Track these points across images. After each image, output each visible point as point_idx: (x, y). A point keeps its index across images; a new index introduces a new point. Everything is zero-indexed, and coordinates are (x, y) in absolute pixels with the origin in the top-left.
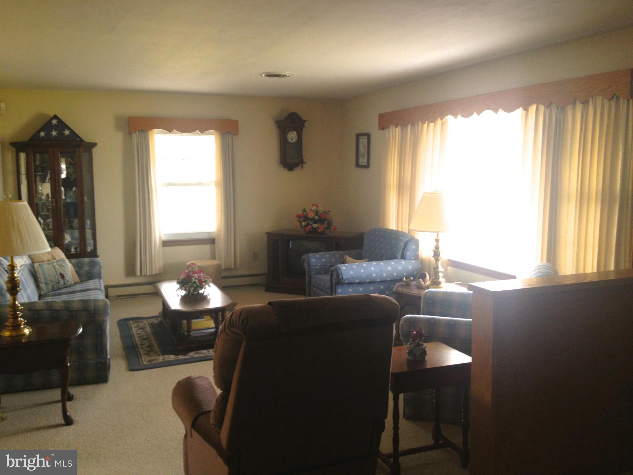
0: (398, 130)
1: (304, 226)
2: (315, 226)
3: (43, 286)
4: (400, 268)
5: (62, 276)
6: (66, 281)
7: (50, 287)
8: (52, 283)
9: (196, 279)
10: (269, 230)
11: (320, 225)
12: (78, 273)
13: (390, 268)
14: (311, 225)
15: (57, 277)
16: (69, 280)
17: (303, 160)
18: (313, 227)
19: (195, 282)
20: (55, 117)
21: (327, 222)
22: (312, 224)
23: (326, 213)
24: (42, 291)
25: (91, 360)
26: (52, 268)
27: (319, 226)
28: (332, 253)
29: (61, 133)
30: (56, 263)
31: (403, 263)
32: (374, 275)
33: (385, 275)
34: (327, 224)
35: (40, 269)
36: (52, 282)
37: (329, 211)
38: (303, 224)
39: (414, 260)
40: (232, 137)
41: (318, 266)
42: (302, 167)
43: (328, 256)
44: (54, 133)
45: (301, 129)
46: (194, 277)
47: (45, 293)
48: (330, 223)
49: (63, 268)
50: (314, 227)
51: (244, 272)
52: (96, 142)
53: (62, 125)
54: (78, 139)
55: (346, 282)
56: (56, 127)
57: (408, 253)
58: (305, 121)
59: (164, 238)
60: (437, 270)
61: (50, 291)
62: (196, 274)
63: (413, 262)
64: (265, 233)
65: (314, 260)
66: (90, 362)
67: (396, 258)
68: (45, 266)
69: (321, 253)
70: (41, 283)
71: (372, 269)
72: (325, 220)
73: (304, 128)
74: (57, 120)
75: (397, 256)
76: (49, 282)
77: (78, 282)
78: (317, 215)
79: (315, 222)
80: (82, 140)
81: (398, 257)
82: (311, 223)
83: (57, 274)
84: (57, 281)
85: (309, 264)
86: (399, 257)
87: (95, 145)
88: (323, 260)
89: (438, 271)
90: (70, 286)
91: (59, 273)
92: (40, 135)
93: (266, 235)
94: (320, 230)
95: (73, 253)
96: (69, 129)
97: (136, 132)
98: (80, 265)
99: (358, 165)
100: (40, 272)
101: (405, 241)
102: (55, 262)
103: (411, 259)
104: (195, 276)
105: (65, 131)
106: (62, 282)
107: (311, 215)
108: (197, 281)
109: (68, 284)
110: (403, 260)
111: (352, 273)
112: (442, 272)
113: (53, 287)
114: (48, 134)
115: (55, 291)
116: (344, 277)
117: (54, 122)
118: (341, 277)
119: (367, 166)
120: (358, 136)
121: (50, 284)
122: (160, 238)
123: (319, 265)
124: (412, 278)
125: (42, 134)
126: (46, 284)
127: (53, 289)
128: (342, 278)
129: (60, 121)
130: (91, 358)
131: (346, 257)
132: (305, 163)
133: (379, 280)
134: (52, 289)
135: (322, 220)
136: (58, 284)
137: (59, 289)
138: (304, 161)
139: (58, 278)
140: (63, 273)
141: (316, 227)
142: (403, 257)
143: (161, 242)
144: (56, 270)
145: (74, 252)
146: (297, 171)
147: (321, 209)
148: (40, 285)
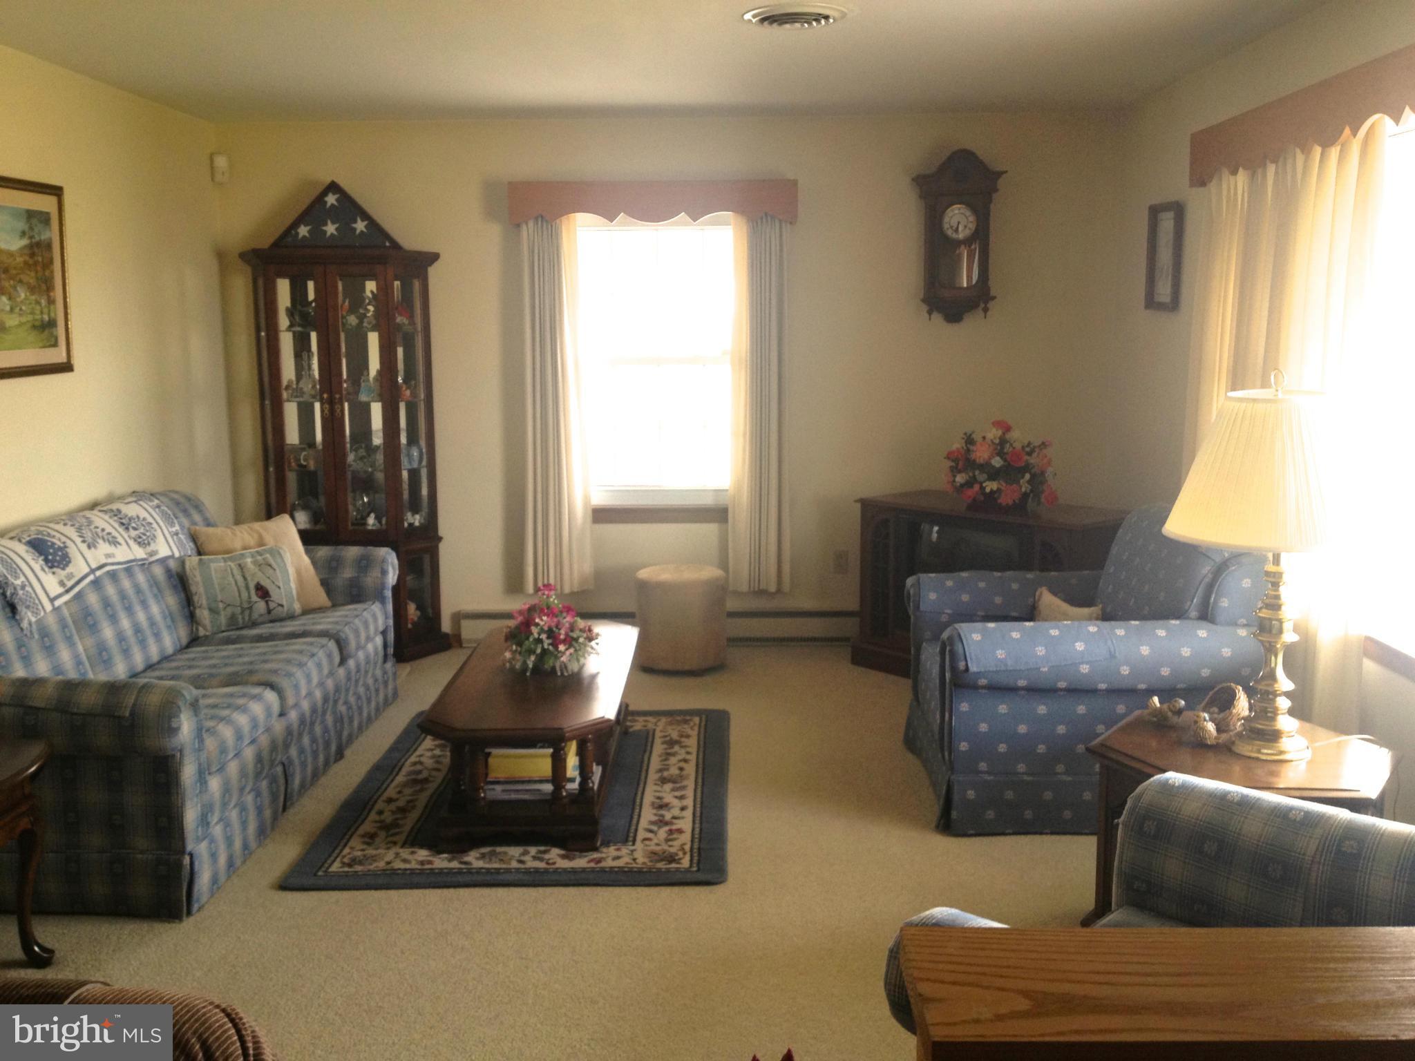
0: (1242, 178)
1: (962, 486)
2: (991, 486)
3: (204, 615)
4: (1186, 652)
5: (263, 592)
6: (272, 605)
7: (223, 620)
8: (229, 610)
9: (542, 631)
10: (867, 493)
11: (1004, 485)
12: (325, 583)
13: (1145, 650)
14: (981, 483)
15: (245, 595)
16: (284, 603)
17: (988, 289)
18: (983, 488)
19: (539, 641)
20: (333, 187)
21: (1027, 476)
22: (984, 482)
23: (1030, 450)
24: (201, 629)
25: (142, 852)
26: (237, 572)
27: (1003, 488)
28: (1000, 577)
29: (346, 228)
30: (253, 556)
31: (1202, 633)
32: (1085, 669)
33: (1125, 670)
34: (1028, 482)
35: (197, 573)
36: (229, 605)
37: (1044, 445)
38: (960, 479)
39: (1245, 626)
40: (781, 228)
41: (944, 613)
42: (986, 310)
43: (982, 585)
44: (331, 229)
45: (988, 200)
46: (537, 625)
47: (207, 634)
48: (1038, 479)
49: (271, 571)
50: (988, 490)
51: (808, 604)
52: (437, 251)
53: (350, 208)
54: (387, 244)
55: (983, 682)
56: (334, 214)
57: (1225, 603)
58: (1000, 174)
59: (600, 499)
60: (1272, 685)
61: (223, 629)
62: (545, 618)
63: (1242, 632)
64: (856, 501)
65: (933, 596)
66: (140, 856)
67: (1179, 615)
68: (213, 566)
69: (964, 574)
70: (200, 607)
71: (1080, 646)
72: (1026, 468)
73: (995, 196)
74: (336, 196)
75: (1187, 608)
76: (221, 605)
77: (326, 608)
78: (1001, 454)
79: (994, 475)
80: (396, 246)
81: (1187, 611)
82: (981, 477)
83: (247, 588)
84: (246, 605)
85: (917, 607)
86: (1194, 614)
87: (434, 257)
88: (965, 598)
89: (1270, 690)
90: (291, 617)
91: (252, 586)
92: (297, 234)
93: (859, 505)
94: (1006, 499)
95: (370, 528)
96: (365, 216)
97: (527, 224)
98: (334, 564)
99: (1151, 302)
100: (198, 579)
101: (1217, 560)
102: (248, 554)
103: (1236, 624)
104: (542, 623)
105: (355, 222)
106: (261, 606)
107: (981, 453)
108: (544, 636)
109: (279, 612)
110: (1204, 624)
111: (1000, 654)
112: (1288, 694)
113: (232, 618)
114: (317, 231)
115: (238, 629)
116: (973, 668)
117: (331, 199)
118: (962, 665)
119: (1174, 304)
120: (1155, 212)
121: (222, 613)
122: (587, 499)
123: (949, 611)
124: (1183, 702)
125: (303, 231)
126: (214, 611)
127: (233, 623)
128: (967, 669)
129: (344, 197)
130: (142, 847)
131: (1041, 593)
132: (994, 298)
133: (1103, 686)
134: (229, 625)
135: (1011, 471)
136: (247, 613)
137: (254, 624)
138: (993, 293)
139: (250, 597)
140: (266, 583)
141: (992, 492)
142: (1206, 615)
143: (590, 512)
144: (247, 575)
145: (373, 525)
146: (972, 324)
147: (1018, 437)
148: (198, 612)
